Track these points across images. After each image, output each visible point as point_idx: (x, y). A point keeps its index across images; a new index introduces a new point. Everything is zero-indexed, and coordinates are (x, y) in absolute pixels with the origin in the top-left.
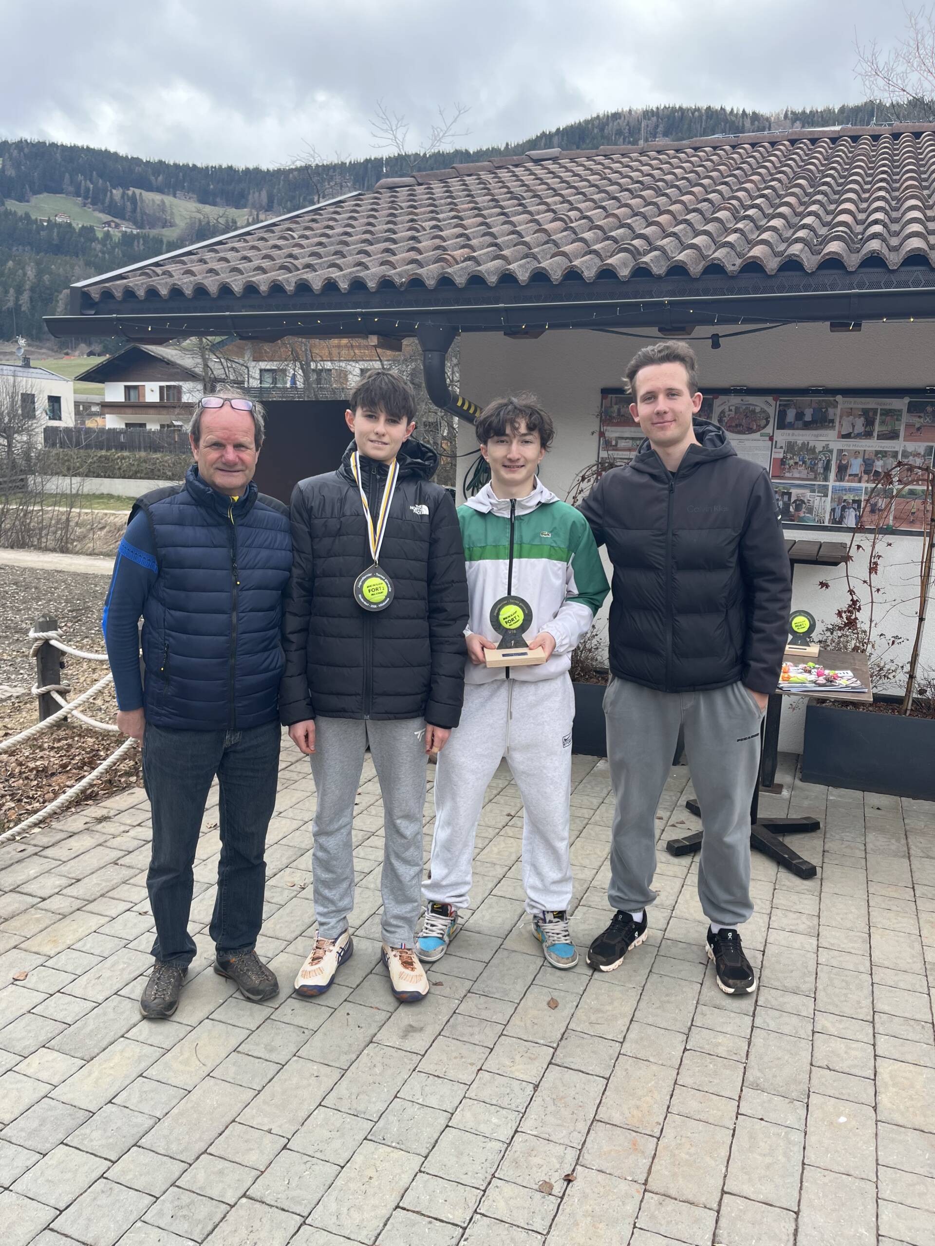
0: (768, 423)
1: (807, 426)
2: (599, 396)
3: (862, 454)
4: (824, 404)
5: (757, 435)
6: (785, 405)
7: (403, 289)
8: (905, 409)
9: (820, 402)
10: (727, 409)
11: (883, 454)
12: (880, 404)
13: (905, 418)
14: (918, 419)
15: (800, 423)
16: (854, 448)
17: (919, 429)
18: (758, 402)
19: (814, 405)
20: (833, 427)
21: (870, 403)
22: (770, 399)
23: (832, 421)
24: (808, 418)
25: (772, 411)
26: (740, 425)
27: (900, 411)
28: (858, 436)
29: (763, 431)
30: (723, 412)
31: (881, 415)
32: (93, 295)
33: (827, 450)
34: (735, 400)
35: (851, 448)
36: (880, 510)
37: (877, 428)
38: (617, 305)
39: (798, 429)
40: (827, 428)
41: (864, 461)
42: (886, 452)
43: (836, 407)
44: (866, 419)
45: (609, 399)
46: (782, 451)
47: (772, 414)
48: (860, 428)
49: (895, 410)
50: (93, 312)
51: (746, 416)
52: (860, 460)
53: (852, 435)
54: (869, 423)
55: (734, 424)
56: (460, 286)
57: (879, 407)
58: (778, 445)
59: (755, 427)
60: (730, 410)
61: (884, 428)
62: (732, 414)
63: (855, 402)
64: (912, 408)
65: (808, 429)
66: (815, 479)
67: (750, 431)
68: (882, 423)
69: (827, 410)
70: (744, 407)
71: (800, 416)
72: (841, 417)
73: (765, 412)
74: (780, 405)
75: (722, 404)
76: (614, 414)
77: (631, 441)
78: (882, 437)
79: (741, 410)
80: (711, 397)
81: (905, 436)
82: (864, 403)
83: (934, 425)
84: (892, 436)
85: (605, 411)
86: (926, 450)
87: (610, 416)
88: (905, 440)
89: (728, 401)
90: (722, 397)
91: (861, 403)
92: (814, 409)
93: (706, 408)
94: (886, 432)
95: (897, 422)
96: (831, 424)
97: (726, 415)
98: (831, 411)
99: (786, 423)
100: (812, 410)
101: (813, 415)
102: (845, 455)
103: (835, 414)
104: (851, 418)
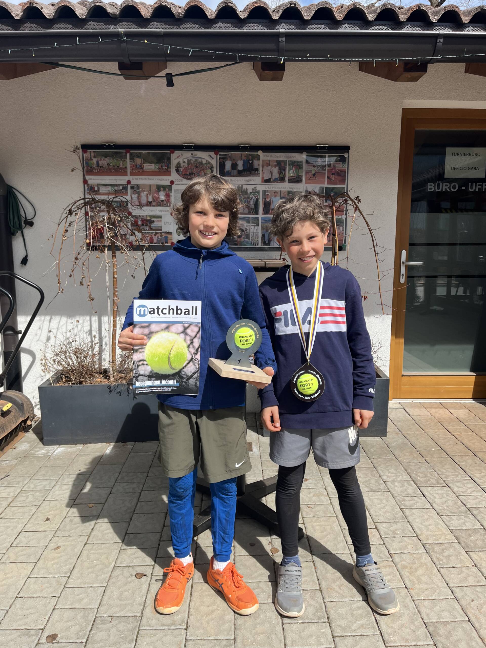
1: (240, 173)
2: (80, 151)
3: (279, 194)
4: (250, 157)
8: (304, 161)
9: (247, 156)
10: (181, 162)
11: (293, 194)
12: (288, 157)
13: (305, 166)
14: (313, 168)
15: (235, 172)
16: (273, 189)
17: (314, 175)
18: (204, 156)
19: (244, 158)
20: (258, 174)
21: (281, 156)
22: (212, 153)
23: (257, 170)
24: (240, 167)
25: (214, 162)
26: (192, 174)
28: (276, 180)
30: (179, 164)
31: (289, 165)
33: (256, 192)
34: (187, 155)
39: (234, 176)
40: (254, 175)
43: (258, 159)
44: (280, 169)
45: (88, 153)
47: (215, 166)
48: (276, 175)
49: (298, 162)
51: (197, 167)
52: (278, 198)
53: (272, 180)
55: (188, 173)
57: (288, 160)
60: (184, 162)
62: (186, 165)
63: (271, 156)
64: (309, 160)
65: (241, 176)
66: (249, 213)
69: (253, 162)
70: (194, 160)
71: (234, 166)
72: (263, 167)
73: (209, 163)
75: (177, 158)
76: (95, 166)
77: (110, 187)
78: (291, 181)
79: (192, 162)
80: (169, 152)
81: (306, 180)
82: (278, 157)
83: (324, 172)
84: (297, 180)
85: (86, 163)
86: (320, 189)
87: (91, 167)
88: (306, 183)
89: (182, 155)
90: (176, 152)
91: (275, 156)
92: (244, 160)
93: (166, 160)
94: (293, 178)
95: (300, 170)
96: (256, 172)
97: (181, 166)
98: (256, 162)
99: (225, 172)
100: (242, 161)
101: (243, 165)
102: (268, 195)
103: (258, 165)
104: (270, 167)
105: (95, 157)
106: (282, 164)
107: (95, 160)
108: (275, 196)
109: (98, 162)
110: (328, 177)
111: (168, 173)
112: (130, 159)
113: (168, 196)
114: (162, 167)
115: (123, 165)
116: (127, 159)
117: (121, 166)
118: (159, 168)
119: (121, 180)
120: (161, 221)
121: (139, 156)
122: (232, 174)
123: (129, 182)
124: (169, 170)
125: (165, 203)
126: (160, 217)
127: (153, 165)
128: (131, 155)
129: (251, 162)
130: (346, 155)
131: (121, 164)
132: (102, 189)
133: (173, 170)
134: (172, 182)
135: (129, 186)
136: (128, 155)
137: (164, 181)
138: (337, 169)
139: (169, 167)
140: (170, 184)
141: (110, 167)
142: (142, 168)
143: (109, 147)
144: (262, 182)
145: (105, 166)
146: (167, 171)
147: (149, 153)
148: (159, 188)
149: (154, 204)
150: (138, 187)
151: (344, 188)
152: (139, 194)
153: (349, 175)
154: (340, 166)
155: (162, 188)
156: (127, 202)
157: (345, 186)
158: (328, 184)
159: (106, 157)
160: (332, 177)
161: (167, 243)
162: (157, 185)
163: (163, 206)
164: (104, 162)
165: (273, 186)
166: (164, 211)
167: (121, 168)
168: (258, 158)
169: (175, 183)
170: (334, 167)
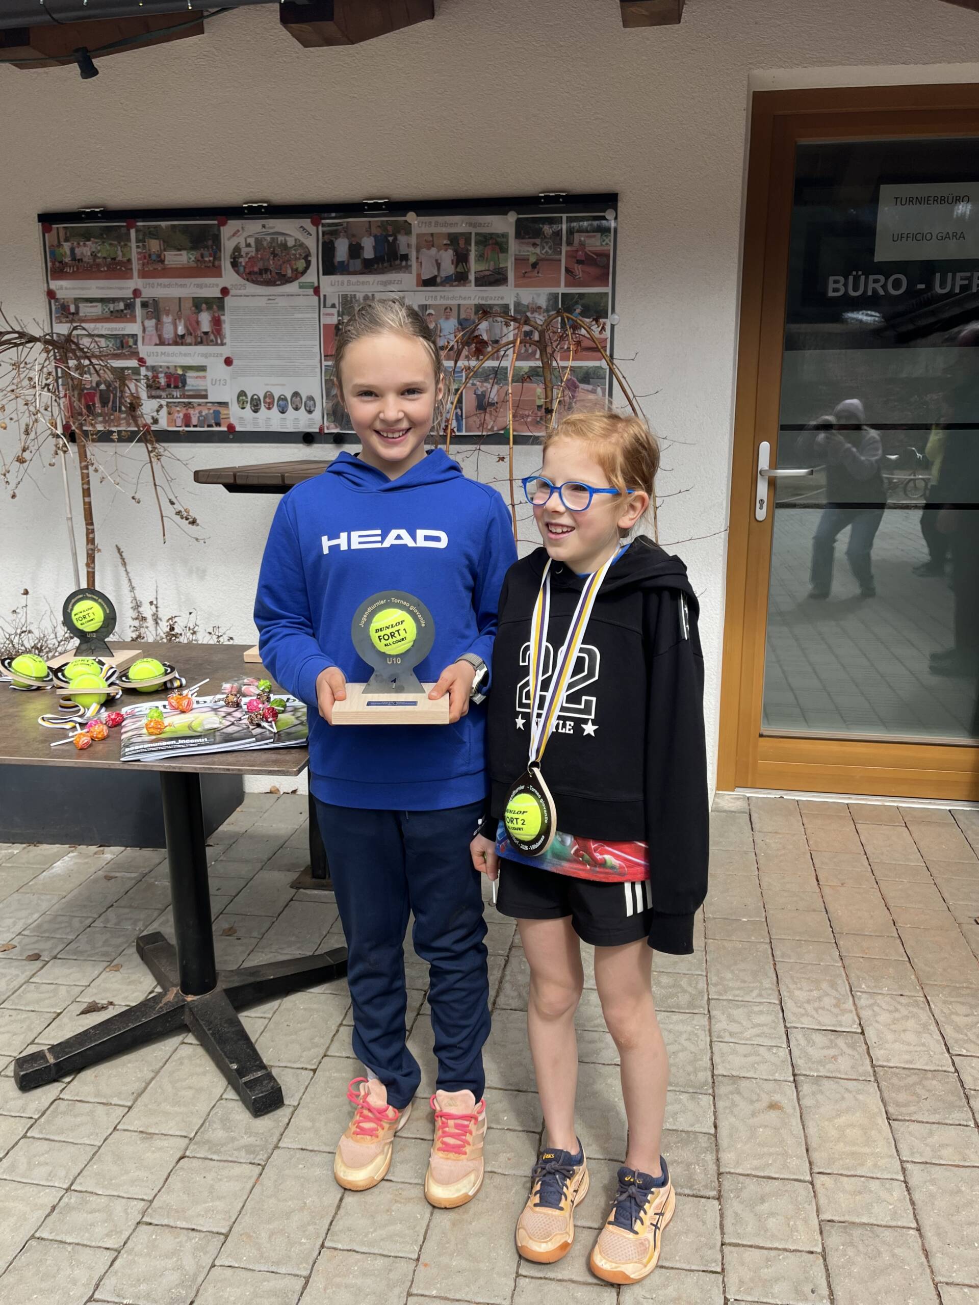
0: (308, 264)
1: (369, 267)
2: (37, 227)
3: (455, 311)
4: (390, 228)
5: (292, 287)
6: (332, 233)
8: (512, 232)
9: (383, 226)
10: (243, 245)
11: (484, 311)
12: (474, 225)
13: (513, 245)
14: (532, 249)
15: (357, 264)
16: (442, 302)
17: (534, 266)
18: (289, 229)
19: (375, 230)
20: (408, 268)
21: (459, 224)
22: (307, 223)
23: (405, 257)
24: (368, 253)
25: (312, 244)
26: (266, 270)
27: (505, 236)
28: (448, 281)
29: (303, 279)
30: (237, 249)
31: (477, 243)
34: (253, 227)
35: (438, 302)
37: (474, 266)
39: (355, 273)
40: (399, 269)
41: (460, 323)
42: (491, 307)
43: (408, 232)
44: (457, 253)
45: (54, 232)
46: (335, 311)
47: (313, 251)
48: (448, 268)
49: (497, 235)
51: (275, 255)
52: (453, 323)
53: (438, 280)
54: (461, 258)
55: (256, 269)
57: (473, 231)
58: (329, 303)
59: (289, 273)
60: (248, 245)
61: (482, 267)
62: (252, 251)
63: (437, 224)
64: (524, 231)
65: (371, 272)
67: (284, 280)
68: (481, 257)
69: (395, 239)
70: (268, 238)
71: (355, 250)
72: (418, 251)
73: (302, 245)
74: (324, 233)
75: (234, 235)
76: (67, 259)
77: (99, 305)
78: (482, 281)
79: (265, 243)
80: (215, 222)
81: (516, 278)
82: (451, 225)
83: (557, 257)
84: (496, 278)
85: (53, 253)
86: (549, 300)
87: (61, 262)
88: (516, 286)
89: (243, 228)
90: (231, 223)
91: (445, 224)
92: (376, 237)
93: (210, 243)
94: (487, 273)
95: (501, 256)
96: (404, 263)
97: (243, 253)
98: (402, 239)
99: (336, 264)
100: (372, 239)
101: (375, 248)
102: (430, 314)
103: (409, 246)
104: (433, 251)
105: (66, 240)
106: (462, 243)
107: (67, 246)
108: (447, 318)
109: (72, 250)
110: (567, 270)
111: (216, 271)
112: (138, 241)
113: (217, 323)
114: (202, 256)
115: (124, 255)
116: (129, 240)
117: (120, 258)
118: (197, 261)
119: (121, 288)
120: (205, 377)
121: (153, 234)
122: (351, 269)
123: (136, 293)
124: (217, 263)
125: (212, 337)
126: (203, 369)
127: (184, 253)
128: (137, 231)
129: (391, 239)
130: (610, 216)
131: (120, 253)
132: (86, 310)
133: (226, 264)
134: (225, 291)
135: (138, 301)
137: (209, 288)
138: (588, 249)
139: (216, 256)
140: (220, 295)
141: (98, 260)
142: (162, 261)
143: (91, 216)
144: (418, 286)
145: (88, 259)
146: (214, 266)
147: (174, 226)
148: (199, 304)
149: (189, 339)
150: (155, 301)
151: (607, 294)
152: (159, 320)
153: (618, 263)
154: (594, 243)
155: (204, 306)
156: (134, 336)
157: (608, 290)
158: (566, 286)
159: (89, 240)
160: (578, 270)
161: (218, 424)
162: (194, 298)
163: (208, 345)
164: (86, 250)
165: (442, 294)
166: (210, 355)
167: (121, 263)
168: (407, 229)
169: (232, 292)
170: (582, 245)
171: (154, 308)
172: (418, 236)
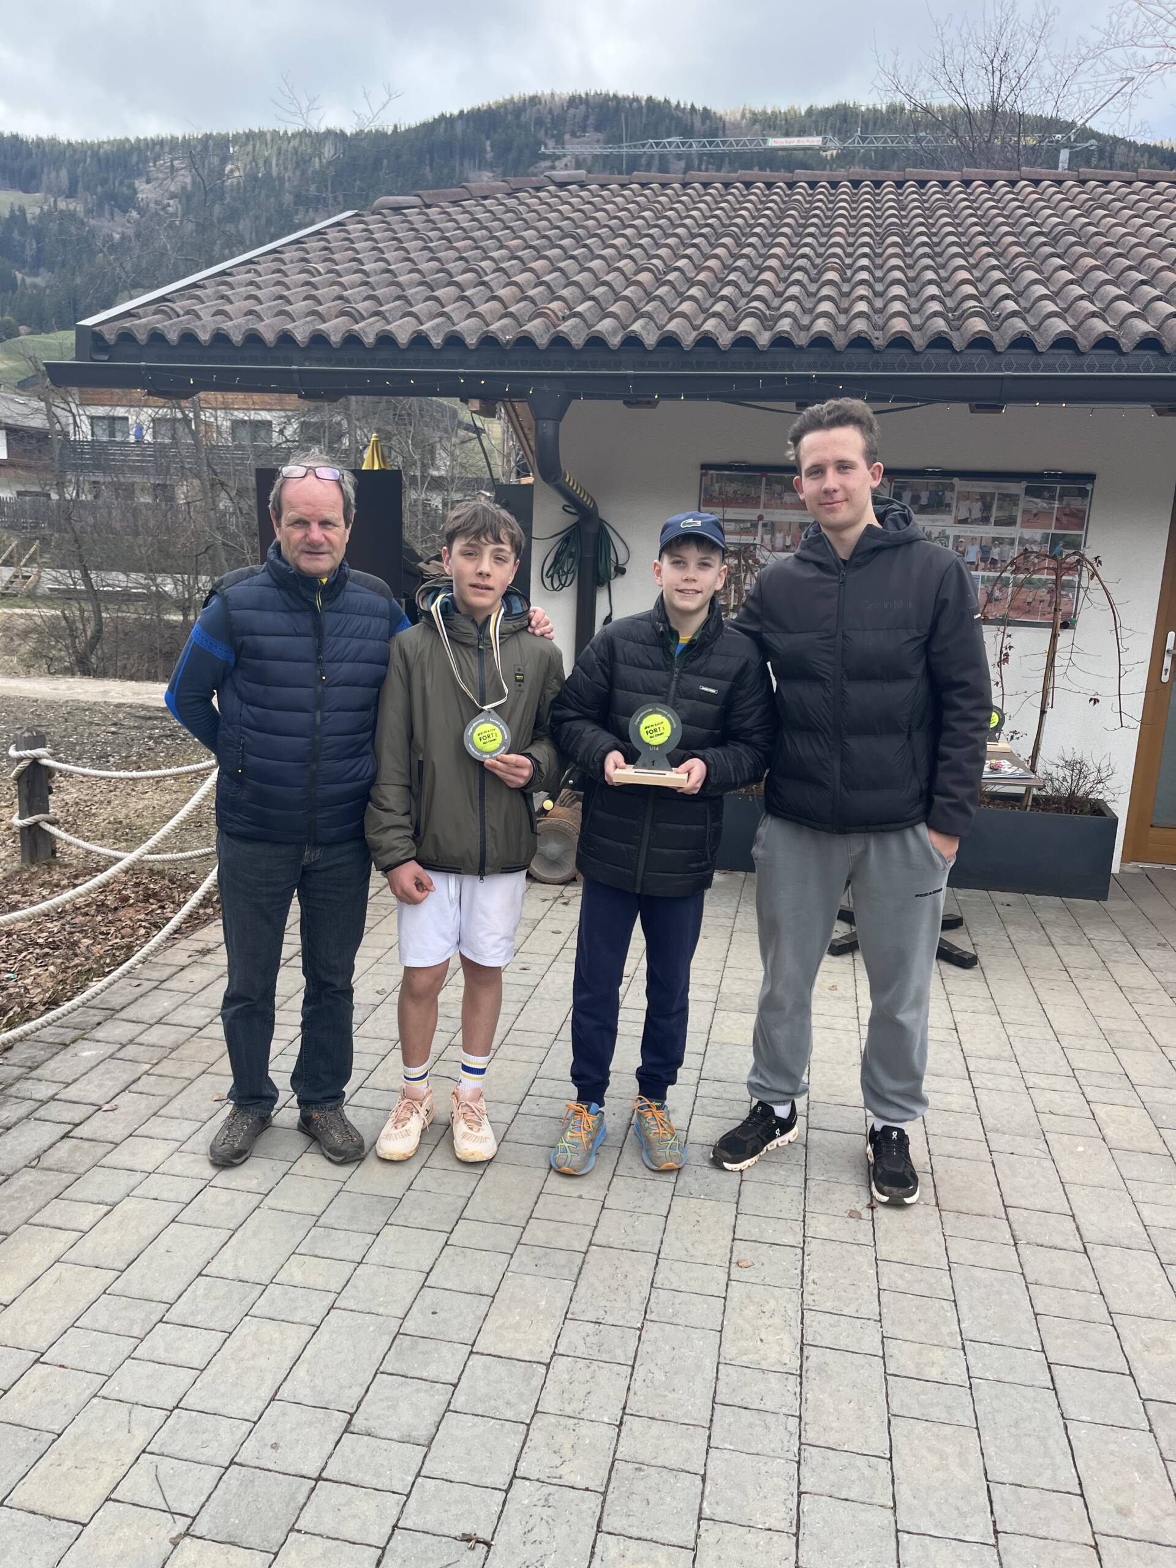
1: (923, 510)
2: (699, 472)
3: (979, 540)
6: (900, 487)
7: (508, 348)
8: (1022, 493)
11: (998, 541)
12: (997, 488)
13: (1023, 503)
15: (916, 507)
17: (1035, 515)
20: (950, 512)
21: (987, 487)
23: (949, 505)
24: (924, 501)
27: (1018, 495)
31: (998, 500)
32: (107, 336)
33: (943, 537)
36: (996, 600)
37: (995, 513)
38: (758, 377)
40: (943, 512)
41: (981, 548)
42: (1003, 539)
43: (953, 490)
44: (984, 504)
45: (709, 477)
48: (977, 514)
50: (106, 358)
52: (977, 548)
54: (987, 508)
56: (576, 348)
57: (997, 492)
61: (1000, 514)
63: (972, 486)
64: (1029, 492)
65: (923, 513)
68: (1000, 508)
71: (915, 499)
76: (716, 494)
77: (734, 524)
78: (998, 523)
81: (1022, 522)
82: (982, 487)
83: (1051, 510)
84: (1010, 522)
85: (706, 490)
86: (1043, 537)
87: (711, 495)
88: (1022, 527)
91: (978, 487)
92: (930, 491)
94: (1003, 518)
95: (1014, 507)
98: (948, 494)
100: (928, 492)
101: (929, 499)
102: (961, 542)
104: (968, 502)
105: (717, 482)
106: (988, 499)
107: (717, 486)
108: (973, 544)
109: (720, 488)
110: (1057, 519)
112: (766, 485)
115: (756, 493)
116: (761, 485)
117: (753, 495)
119: (750, 514)
121: (779, 481)
123: (760, 518)
128: (768, 480)
130: (1089, 487)
131: (753, 492)
135: (761, 523)
136: (764, 479)
138: (1072, 506)
141: (738, 496)
142: (782, 499)
143: (739, 468)
144: (955, 523)
145: (731, 494)
148: (803, 527)
150: (773, 524)
151: (1082, 535)
152: (773, 535)
153: (1091, 516)
154: (1077, 504)
156: (755, 545)
157: (1083, 533)
158: (1056, 528)
159: (733, 482)
160: (1065, 519)
162: (800, 523)
164: (731, 488)
165: (971, 529)
167: (753, 498)
168: (952, 487)
170: (1068, 504)
171: (771, 528)
172: (959, 492)
